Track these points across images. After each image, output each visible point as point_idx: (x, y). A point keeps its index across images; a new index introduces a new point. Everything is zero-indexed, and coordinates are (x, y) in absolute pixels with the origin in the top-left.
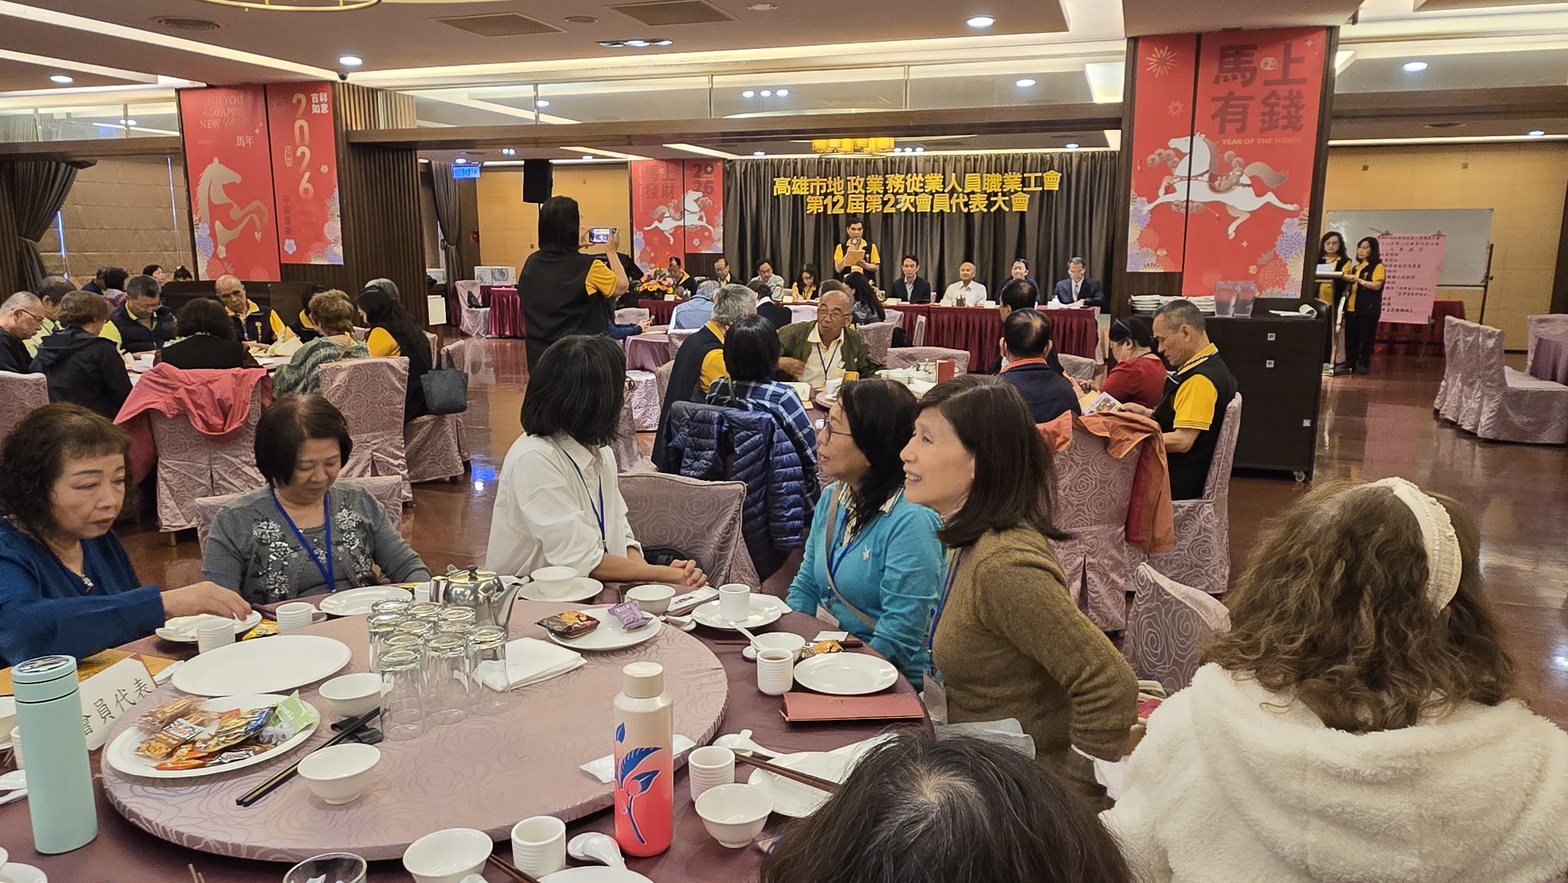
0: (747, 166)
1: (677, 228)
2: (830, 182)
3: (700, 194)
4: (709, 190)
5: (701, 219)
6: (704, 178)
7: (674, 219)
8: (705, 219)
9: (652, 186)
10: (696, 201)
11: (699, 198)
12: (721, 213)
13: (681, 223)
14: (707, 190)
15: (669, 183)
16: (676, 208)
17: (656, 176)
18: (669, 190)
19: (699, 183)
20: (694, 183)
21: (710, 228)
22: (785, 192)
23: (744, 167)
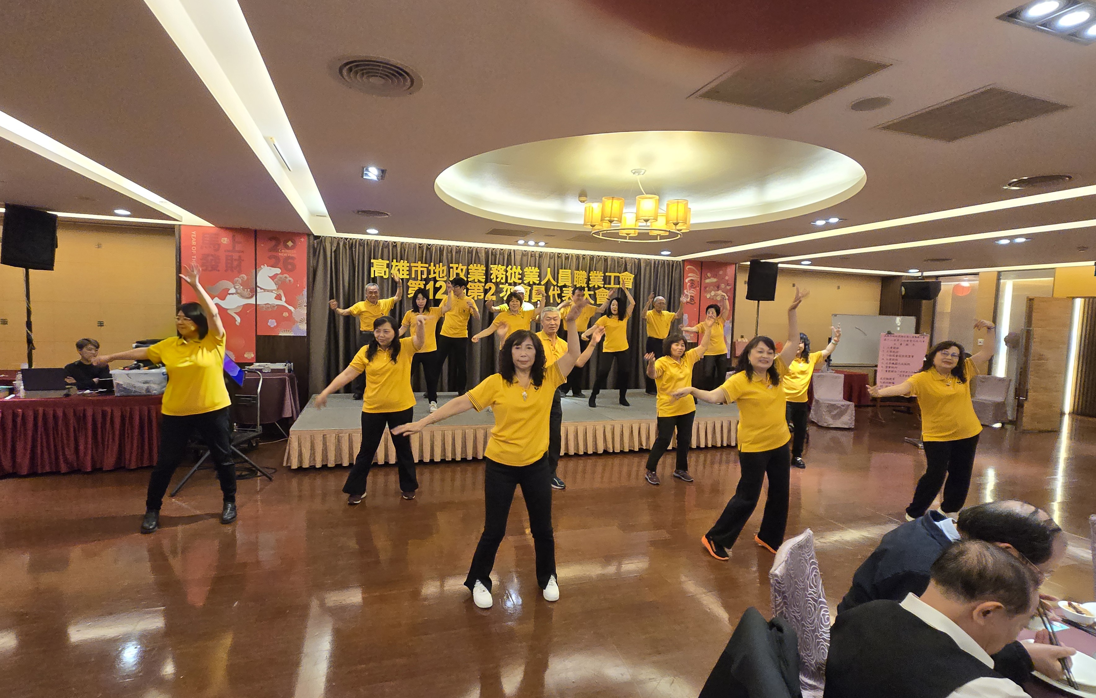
0: (338, 244)
1: (246, 306)
2: (432, 268)
3: (278, 271)
4: (290, 267)
5: (278, 297)
6: (283, 253)
7: (243, 296)
8: (284, 299)
9: (210, 258)
10: (273, 278)
11: (277, 275)
12: (305, 292)
13: (252, 301)
14: (287, 266)
15: (236, 256)
16: (244, 284)
17: (217, 246)
18: (235, 263)
19: (277, 258)
20: (270, 258)
21: (291, 308)
22: (383, 275)
23: (335, 245)
